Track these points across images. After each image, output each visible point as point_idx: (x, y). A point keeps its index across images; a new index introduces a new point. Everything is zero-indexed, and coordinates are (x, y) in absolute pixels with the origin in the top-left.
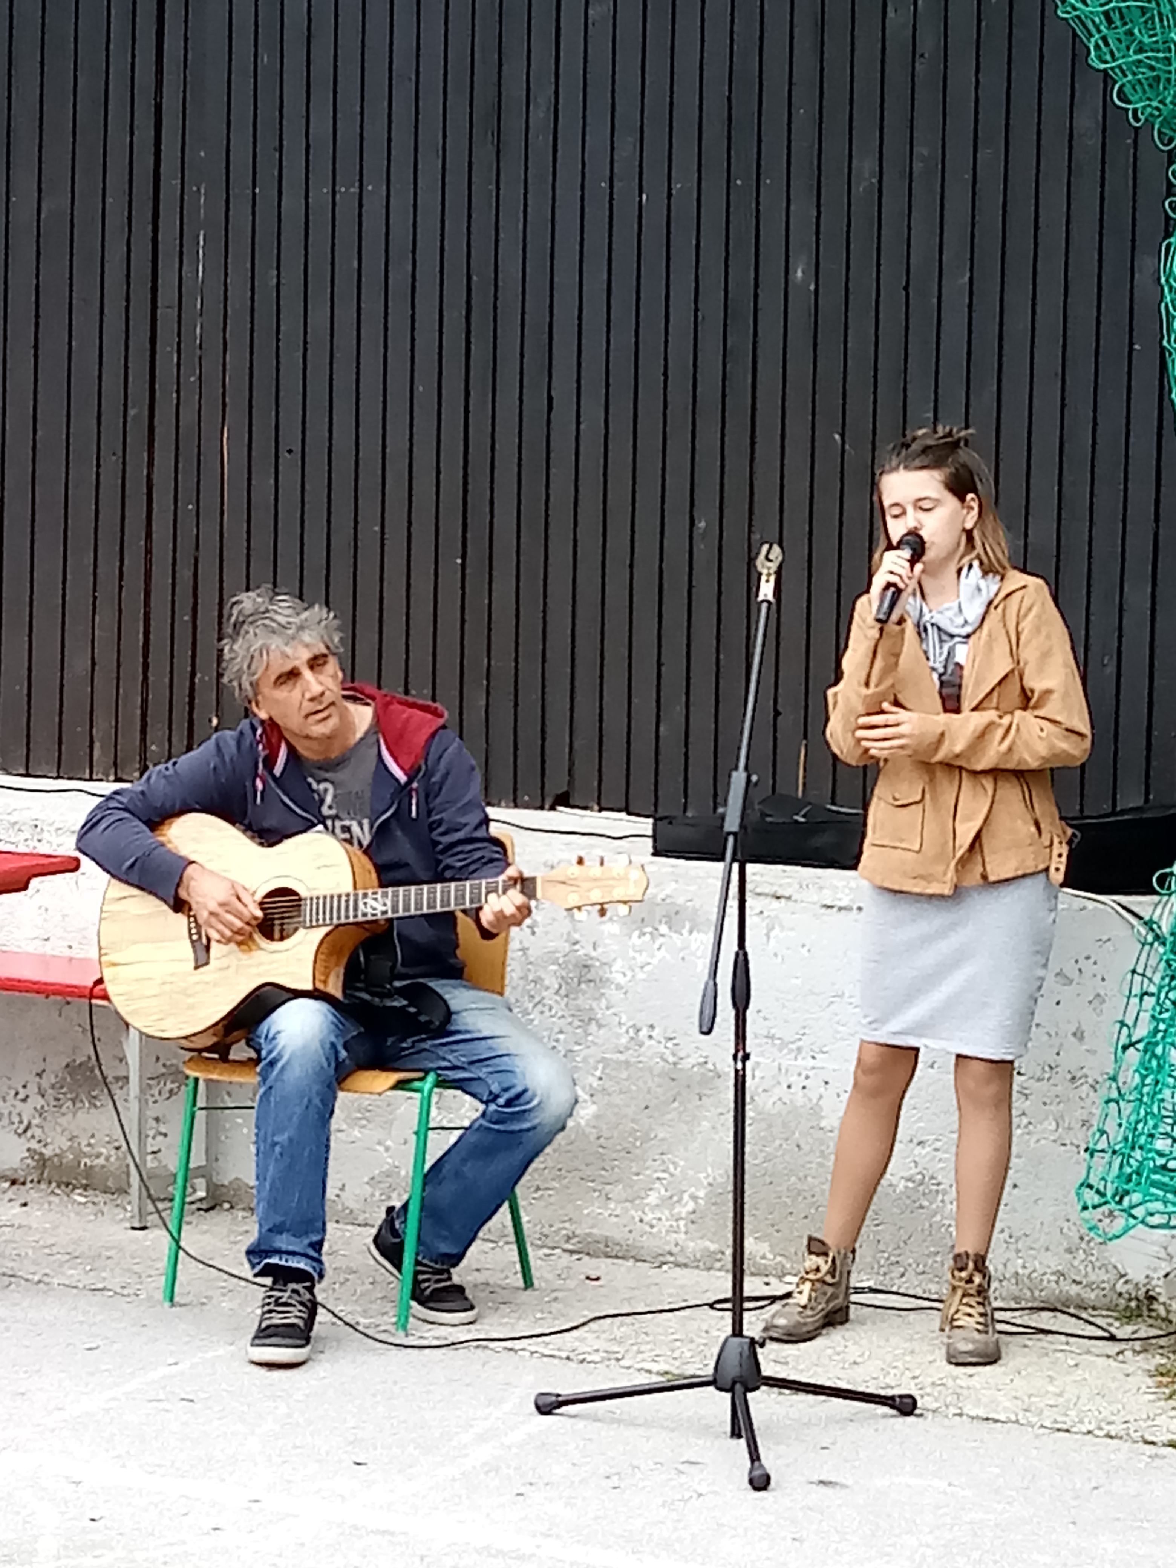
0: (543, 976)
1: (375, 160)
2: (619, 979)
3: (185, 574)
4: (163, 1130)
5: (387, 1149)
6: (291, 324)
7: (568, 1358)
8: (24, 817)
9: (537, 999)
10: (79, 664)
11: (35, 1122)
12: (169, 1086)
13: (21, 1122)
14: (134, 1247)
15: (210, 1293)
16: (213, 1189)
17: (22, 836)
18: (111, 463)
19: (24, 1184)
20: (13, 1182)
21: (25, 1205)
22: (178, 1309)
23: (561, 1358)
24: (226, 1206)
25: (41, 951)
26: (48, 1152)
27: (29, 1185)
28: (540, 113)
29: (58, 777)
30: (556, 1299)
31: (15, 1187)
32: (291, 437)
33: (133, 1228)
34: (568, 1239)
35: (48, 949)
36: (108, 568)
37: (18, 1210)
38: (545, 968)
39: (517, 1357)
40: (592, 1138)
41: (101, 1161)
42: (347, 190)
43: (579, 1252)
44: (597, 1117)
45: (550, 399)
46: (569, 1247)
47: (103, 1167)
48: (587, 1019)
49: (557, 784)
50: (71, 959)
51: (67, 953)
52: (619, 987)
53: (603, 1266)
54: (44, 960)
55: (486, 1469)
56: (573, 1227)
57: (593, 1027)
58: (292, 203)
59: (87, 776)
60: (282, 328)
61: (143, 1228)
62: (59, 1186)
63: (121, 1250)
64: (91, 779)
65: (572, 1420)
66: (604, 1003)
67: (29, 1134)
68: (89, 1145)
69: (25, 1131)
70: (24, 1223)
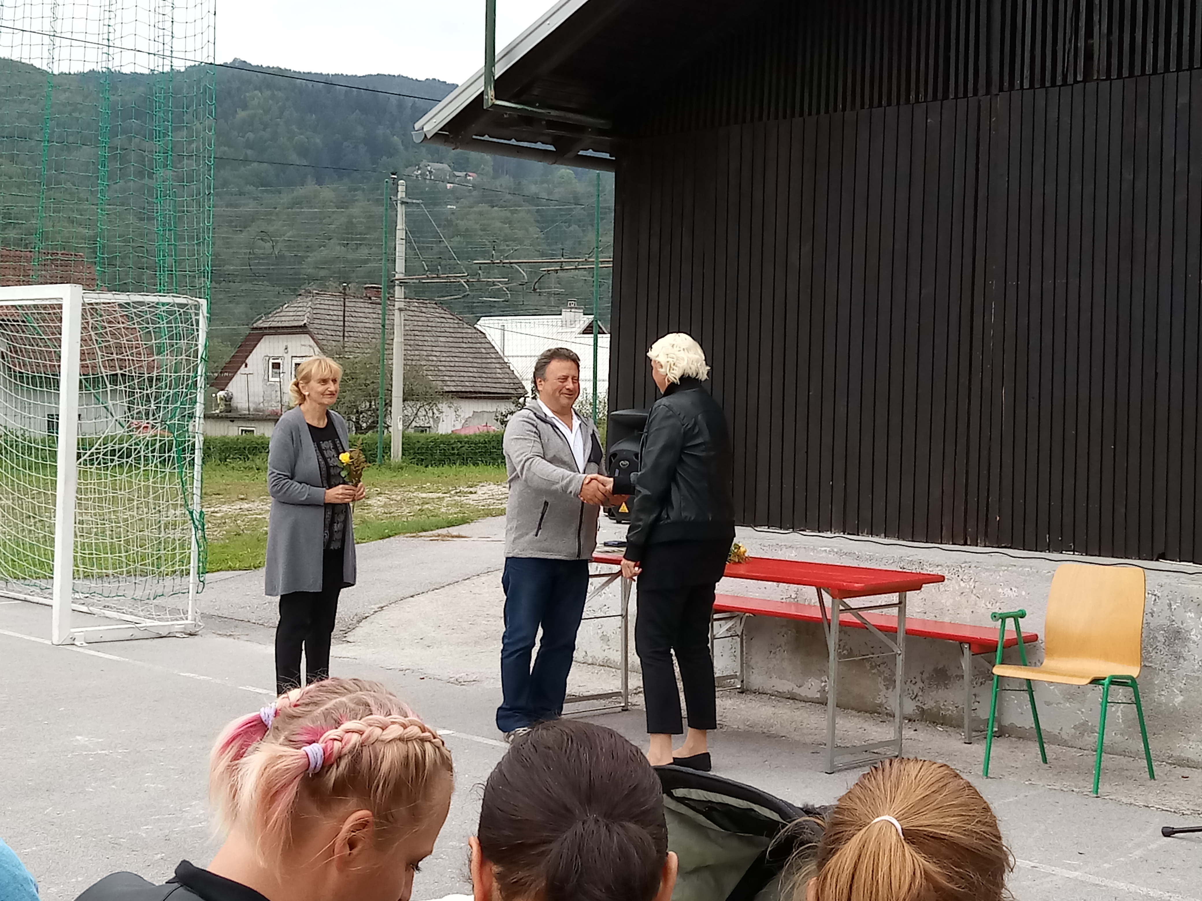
0: (1157, 635)
1: (1074, 268)
2: (1194, 637)
3: (984, 453)
4: (978, 700)
5: (1082, 712)
6: (1034, 341)
7: (1175, 812)
8: (915, 558)
9: (1154, 646)
10: (936, 492)
11: (920, 694)
12: (981, 680)
13: (913, 694)
14: (966, 752)
15: (1004, 774)
16: (1001, 727)
17: (914, 567)
18: (952, 403)
19: (914, 721)
20: (910, 720)
21: (916, 730)
22: (990, 780)
23: (1171, 812)
24: (1007, 735)
25: (922, 617)
26: (925, 707)
27: (916, 722)
28: (1152, 245)
29: (927, 542)
30: (1165, 785)
31: (910, 723)
32: (1034, 391)
33: (965, 743)
34: (1169, 758)
35: (925, 617)
36: (950, 450)
37: (913, 732)
38: (1158, 633)
39: (1150, 811)
40: (1181, 711)
41: (950, 712)
42: (1061, 281)
43: (1174, 764)
44: (1183, 702)
45: (1156, 373)
46: (1170, 761)
47: (950, 715)
48: (1178, 657)
49: (1160, 548)
50: (936, 622)
51: (935, 619)
52: (1194, 642)
53: (1186, 771)
54: (924, 621)
55: (1142, 859)
56: (1172, 753)
57: (1181, 661)
58: (1035, 288)
59: (940, 541)
60: (1031, 342)
61: (970, 743)
62: (930, 723)
63: (961, 753)
64: (941, 543)
65: (1180, 841)
66: (1187, 649)
67: (917, 699)
68: (944, 705)
69: (915, 698)
70: (916, 738)
